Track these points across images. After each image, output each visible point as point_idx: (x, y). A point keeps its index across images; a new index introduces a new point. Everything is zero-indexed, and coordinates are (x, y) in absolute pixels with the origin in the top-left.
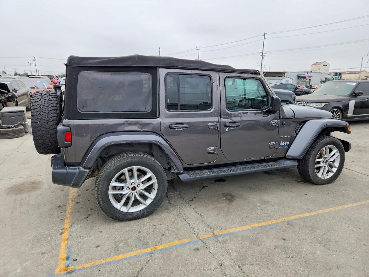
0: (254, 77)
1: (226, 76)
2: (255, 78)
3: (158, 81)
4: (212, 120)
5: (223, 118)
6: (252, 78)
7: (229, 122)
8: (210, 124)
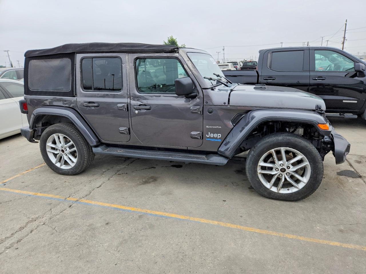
0: (169, 56)
1: (135, 57)
2: (169, 58)
3: (75, 65)
4: (121, 101)
5: (132, 100)
6: (166, 58)
7: (138, 105)
8: (119, 105)
